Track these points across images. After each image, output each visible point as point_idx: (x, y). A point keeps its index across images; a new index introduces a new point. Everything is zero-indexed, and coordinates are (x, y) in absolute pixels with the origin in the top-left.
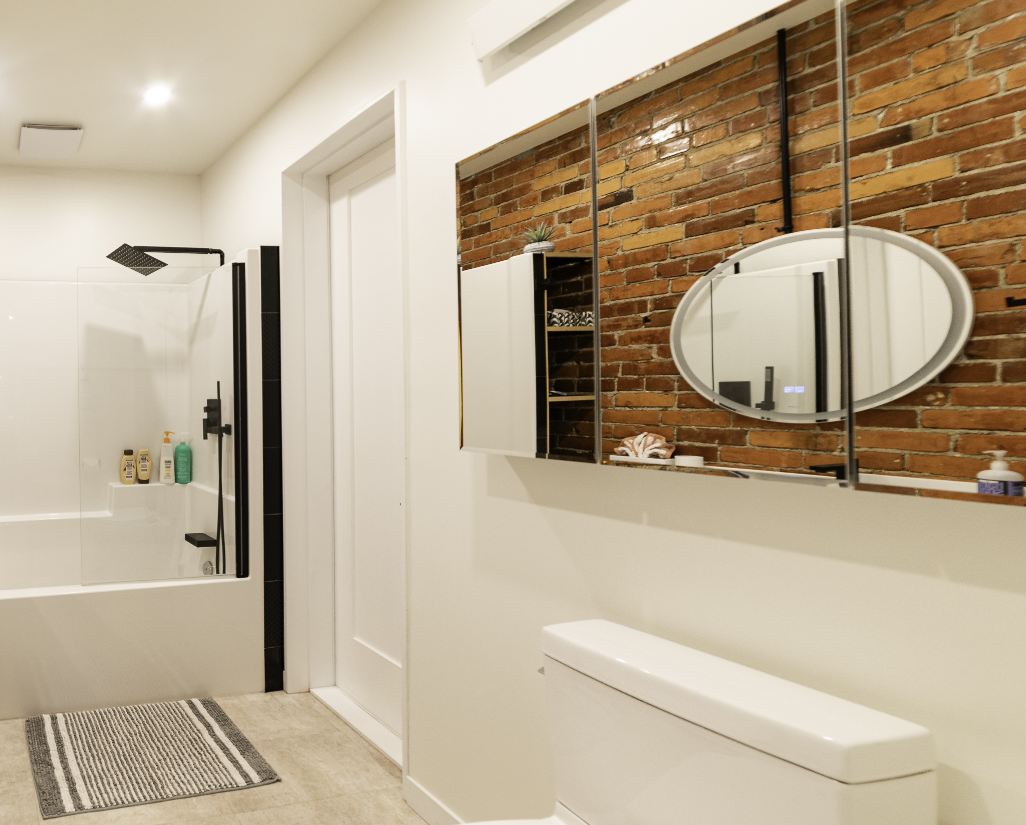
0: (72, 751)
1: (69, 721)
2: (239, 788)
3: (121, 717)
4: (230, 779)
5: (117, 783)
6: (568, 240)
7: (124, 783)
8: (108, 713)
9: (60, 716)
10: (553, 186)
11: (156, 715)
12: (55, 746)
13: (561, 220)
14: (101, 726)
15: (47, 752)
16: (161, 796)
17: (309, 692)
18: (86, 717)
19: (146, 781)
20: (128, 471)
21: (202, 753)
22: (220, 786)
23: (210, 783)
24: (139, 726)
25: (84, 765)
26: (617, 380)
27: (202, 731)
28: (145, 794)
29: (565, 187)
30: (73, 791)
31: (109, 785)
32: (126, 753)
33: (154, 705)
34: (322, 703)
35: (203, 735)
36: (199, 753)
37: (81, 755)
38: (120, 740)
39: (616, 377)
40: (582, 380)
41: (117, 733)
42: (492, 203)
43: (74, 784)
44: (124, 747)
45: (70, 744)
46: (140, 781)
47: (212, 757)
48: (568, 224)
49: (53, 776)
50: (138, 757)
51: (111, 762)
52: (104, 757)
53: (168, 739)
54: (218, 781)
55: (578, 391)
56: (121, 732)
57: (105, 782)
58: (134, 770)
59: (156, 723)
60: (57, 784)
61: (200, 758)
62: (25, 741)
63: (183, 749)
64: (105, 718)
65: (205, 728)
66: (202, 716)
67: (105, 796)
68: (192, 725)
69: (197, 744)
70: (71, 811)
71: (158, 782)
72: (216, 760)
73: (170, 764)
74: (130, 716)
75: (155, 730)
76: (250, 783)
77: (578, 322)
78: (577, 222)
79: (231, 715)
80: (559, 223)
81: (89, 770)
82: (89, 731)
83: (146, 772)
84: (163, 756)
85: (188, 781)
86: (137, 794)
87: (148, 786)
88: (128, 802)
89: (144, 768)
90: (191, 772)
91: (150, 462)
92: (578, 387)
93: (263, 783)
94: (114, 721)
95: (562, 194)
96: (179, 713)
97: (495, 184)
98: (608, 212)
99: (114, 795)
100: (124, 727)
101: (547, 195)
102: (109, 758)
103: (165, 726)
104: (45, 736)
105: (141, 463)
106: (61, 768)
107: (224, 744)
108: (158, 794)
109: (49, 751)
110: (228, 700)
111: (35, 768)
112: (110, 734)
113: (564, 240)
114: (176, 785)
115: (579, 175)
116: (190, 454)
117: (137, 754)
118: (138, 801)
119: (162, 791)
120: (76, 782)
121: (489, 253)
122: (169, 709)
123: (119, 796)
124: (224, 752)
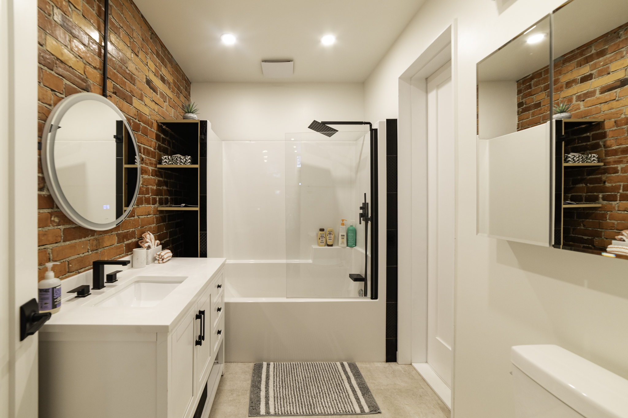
0: (273, 382)
1: (276, 367)
2: (356, 414)
3: (303, 368)
4: (352, 408)
5: (291, 402)
6: (582, 111)
7: (294, 403)
8: (297, 365)
9: (272, 364)
10: (573, 79)
11: (322, 369)
12: (265, 379)
13: (578, 99)
14: (292, 371)
15: (260, 382)
16: (312, 412)
17: (411, 364)
18: (285, 365)
19: (306, 404)
20: (321, 239)
21: (341, 392)
22: (345, 411)
23: (340, 409)
24: (311, 374)
25: (277, 391)
26: (619, 194)
27: (344, 380)
28: (304, 410)
29: (580, 79)
30: (267, 403)
31: (287, 403)
32: (300, 387)
33: (322, 363)
34: (417, 372)
35: (344, 382)
36: (339, 392)
37: (277, 385)
38: (299, 380)
39: (618, 192)
40: (588, 195)
41: (298, 376)
42: (542, 90)
43: (268, 400)
44: (300, 384)
45: (273, 379)
46: (303, 403)
47: (346, 395)
48: (582, 102)
49: (260, 394)
50: (306, 390)
51: (291, 391)
52: (288, 388)
53: (325, 382)
54: (345, 409)
55: (585, 201)
56: (301, 376)
57: (285, 401)
58: (302, 396)
59: (321, 373)
60: (260, 399)
61: (339, 394)
62: (251, 375)
63: (331, 389)
64: (295, 367)
65: (346, 379)
66: (347, 372)
67: (283, 408)
68: (340, 376)
69: (340, 387)
70: (263, 414)
71: (312, 405)
72: (348, 397)
73: (322, 396)
74: (308, 367)
75: (319, 376)
76: (363, 412)
77: (586, 160)
78: (588, 101)
79: (363, 374)
80: (576, 101)
81: (279, 394)
82: (284, 373)
83: (308, 398)
84: (319, 391)
85: (329, 406)
86: (300, 410)
87: (307, 407)
88: (294, 413)
89: (307, 396)
90: (332, 402)
91: (333, 235)
92: (585, 199)
93: (370, 413)
94: (299, 369)
95: (578, 83)
96: (334, 369)
97: (544, 79)
98: (616, 92)
99: (287, 409)
100: (303, 373)
101: (569, 84)
102: (291, 389)
103: (325, 375)
104: (261, 374)
105: (329, 236)
106: (265, 391)
107: (354, 389)
108: (310, 411)
109: (261, 381)
110: (364, 364)
111: (252, 389)
112: (295, 376)
113: (579, 112)
114: (322, 407)
115: (590, 71)
116: (355, 232)
117: (306, 388)
118: (299, 414)
119: (313, 410)
120: (270, 399)
121: (540, 120)
122: (330, 366)
123: (290, 409)
124: (353, 393)
